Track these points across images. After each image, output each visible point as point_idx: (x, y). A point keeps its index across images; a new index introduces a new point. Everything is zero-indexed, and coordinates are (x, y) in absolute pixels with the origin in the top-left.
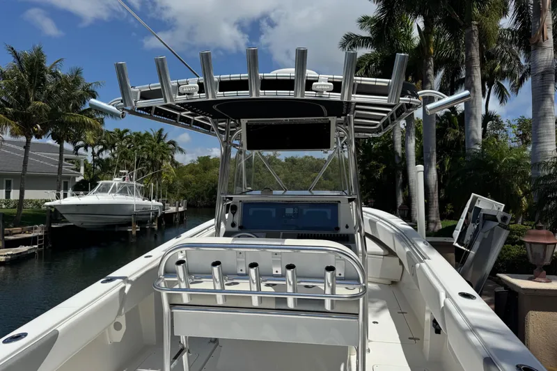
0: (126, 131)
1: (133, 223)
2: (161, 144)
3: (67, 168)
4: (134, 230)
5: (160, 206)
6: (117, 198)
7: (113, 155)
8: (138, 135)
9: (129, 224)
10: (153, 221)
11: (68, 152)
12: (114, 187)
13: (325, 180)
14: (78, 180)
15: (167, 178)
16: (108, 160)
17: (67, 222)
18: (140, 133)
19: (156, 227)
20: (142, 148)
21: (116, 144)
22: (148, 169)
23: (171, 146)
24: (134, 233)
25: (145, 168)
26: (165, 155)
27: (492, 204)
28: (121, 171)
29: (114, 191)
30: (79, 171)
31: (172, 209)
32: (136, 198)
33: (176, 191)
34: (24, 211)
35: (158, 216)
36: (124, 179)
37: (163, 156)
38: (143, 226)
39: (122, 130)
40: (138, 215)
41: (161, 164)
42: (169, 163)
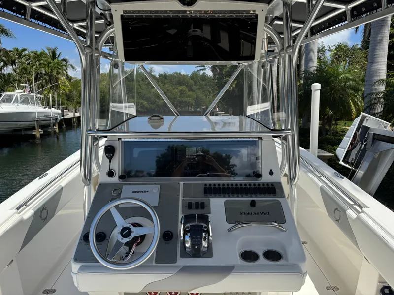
0: (24, 50)
1: (36, 128)
2: (56, 61)
4: (38, 133)
5: (59, 113)
6: (21, 107)
7: (15, 70)
8: (35, 53)
9: (34, 128)
10: (54, 125)
12: (17, 98)
13: (189, 91)
15: (64, 90)
16: (9, 75)
18: (37, 51)
19: (57, 130)
20: (40, 64)
21: (16, 61)
22: (47, 82)
23: (64, 63)
24: (38, 135)
25: (44, 81)
26: (60, 71)
27: (378, 122)
28: (22, 84)
29: (16, 101)
31: (70, 115)
32: (37, 107)
33: (74, 99)
35: (58, 121)
36: (24, 92)
37: (58, 71)
38: (46, 129)
39: (20, 49)
40: (40, 121)
41: (57, 78)
42: (64, 77)
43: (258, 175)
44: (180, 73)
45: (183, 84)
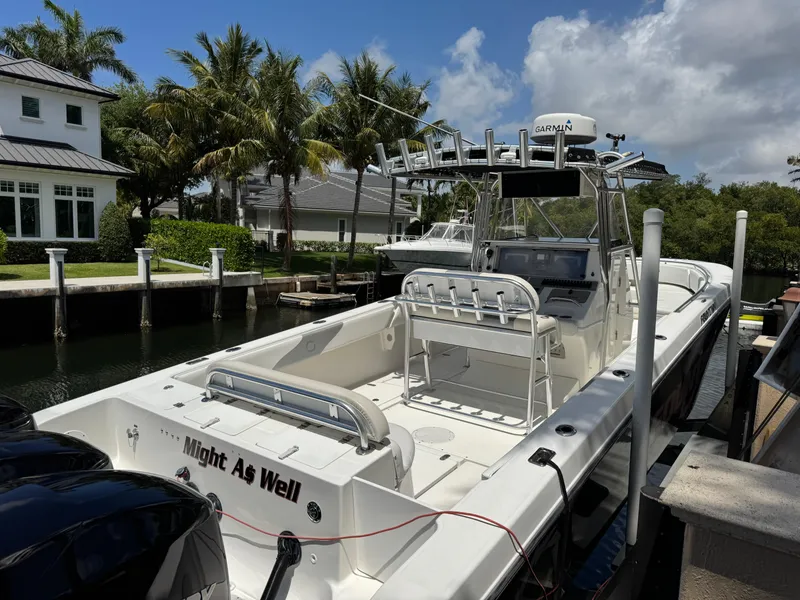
3: (401, 207)
6: (453, 245)
11: (402, 186)
12: (450, 231)
14: (412, 220)
16: (445, 196)
17: (398, 270)
28: (459, 211)
29: (449, 235)
30: (415, 210)
34: (356, 256)
36: (461, 222)
43: (583, 276)
44: (775, 185)
45: (780, 209)
